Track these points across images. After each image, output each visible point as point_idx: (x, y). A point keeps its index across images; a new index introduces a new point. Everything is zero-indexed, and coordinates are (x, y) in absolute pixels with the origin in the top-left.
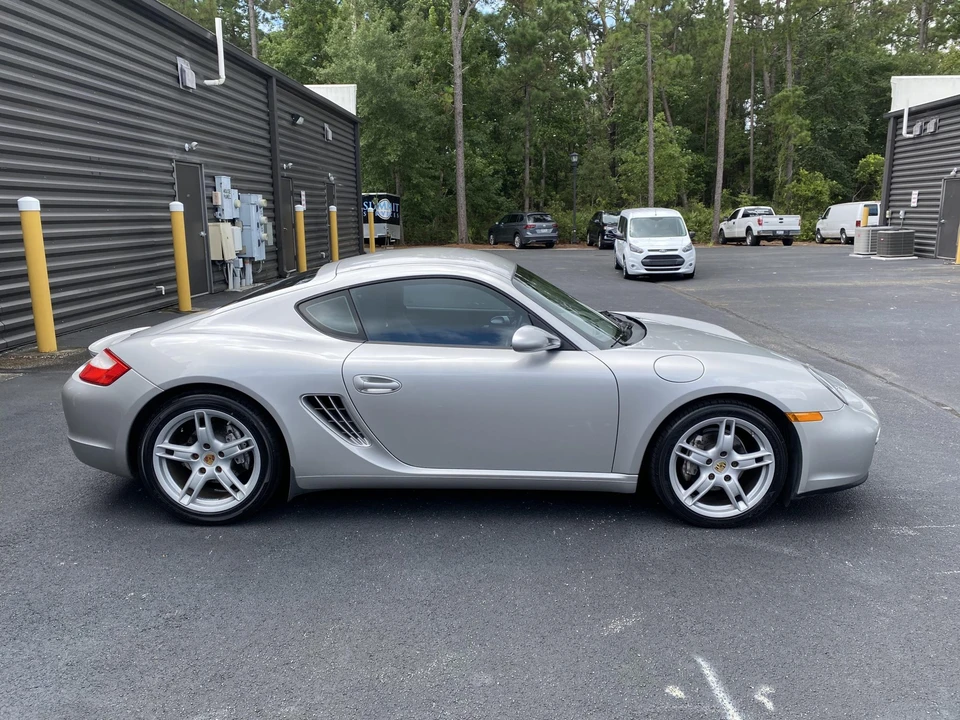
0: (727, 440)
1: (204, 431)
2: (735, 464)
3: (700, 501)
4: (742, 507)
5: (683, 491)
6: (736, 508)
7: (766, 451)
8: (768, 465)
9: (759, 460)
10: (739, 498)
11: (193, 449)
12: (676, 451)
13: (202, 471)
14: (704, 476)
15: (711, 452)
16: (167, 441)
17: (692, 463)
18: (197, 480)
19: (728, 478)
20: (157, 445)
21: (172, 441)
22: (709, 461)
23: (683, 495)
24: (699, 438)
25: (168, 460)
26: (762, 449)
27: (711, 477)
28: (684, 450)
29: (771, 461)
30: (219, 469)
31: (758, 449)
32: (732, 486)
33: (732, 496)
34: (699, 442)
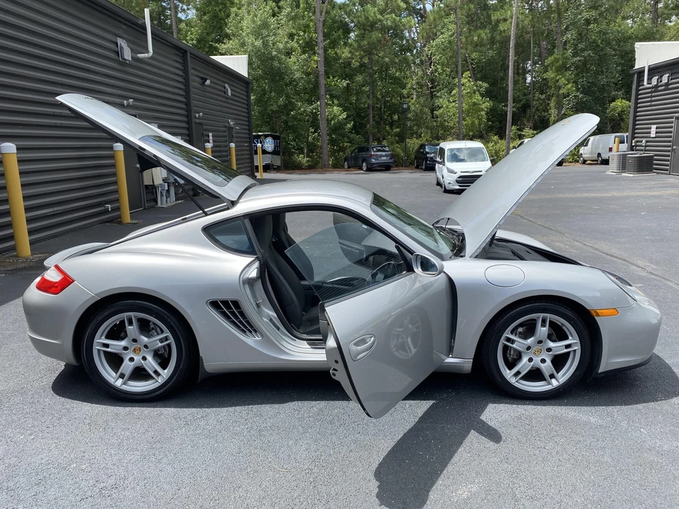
0: (543, 331)
1: (132, 330)
2: (549, 350)
3: (522, 378)
4: (555, 383)
5: (508, 371)
6: (549, 384)
7: (573, 340)
8: (575, 351)
9: (568, 346)
10: (552, 376)
11: (123, 343)
12: (502, 341)
13: (132, 359)
14: (525, 360)
15: (530, 341)
16: (103, 337)
17: (515, 350)
18: (127, 367)
19: (543, 361)
20: (97, 340)
21: (107, 337)
22: (529, 348)
23: (508, 374)
24: (520, 330)
25: (105, 352)
26: (570, 338)
27: (531, 360)
28: (508, 340)
29: (577, 348)
30: (144, 358)
31: (567, 338)
32: (547, 367)
33: (547, 374)
34: (520, 333)
